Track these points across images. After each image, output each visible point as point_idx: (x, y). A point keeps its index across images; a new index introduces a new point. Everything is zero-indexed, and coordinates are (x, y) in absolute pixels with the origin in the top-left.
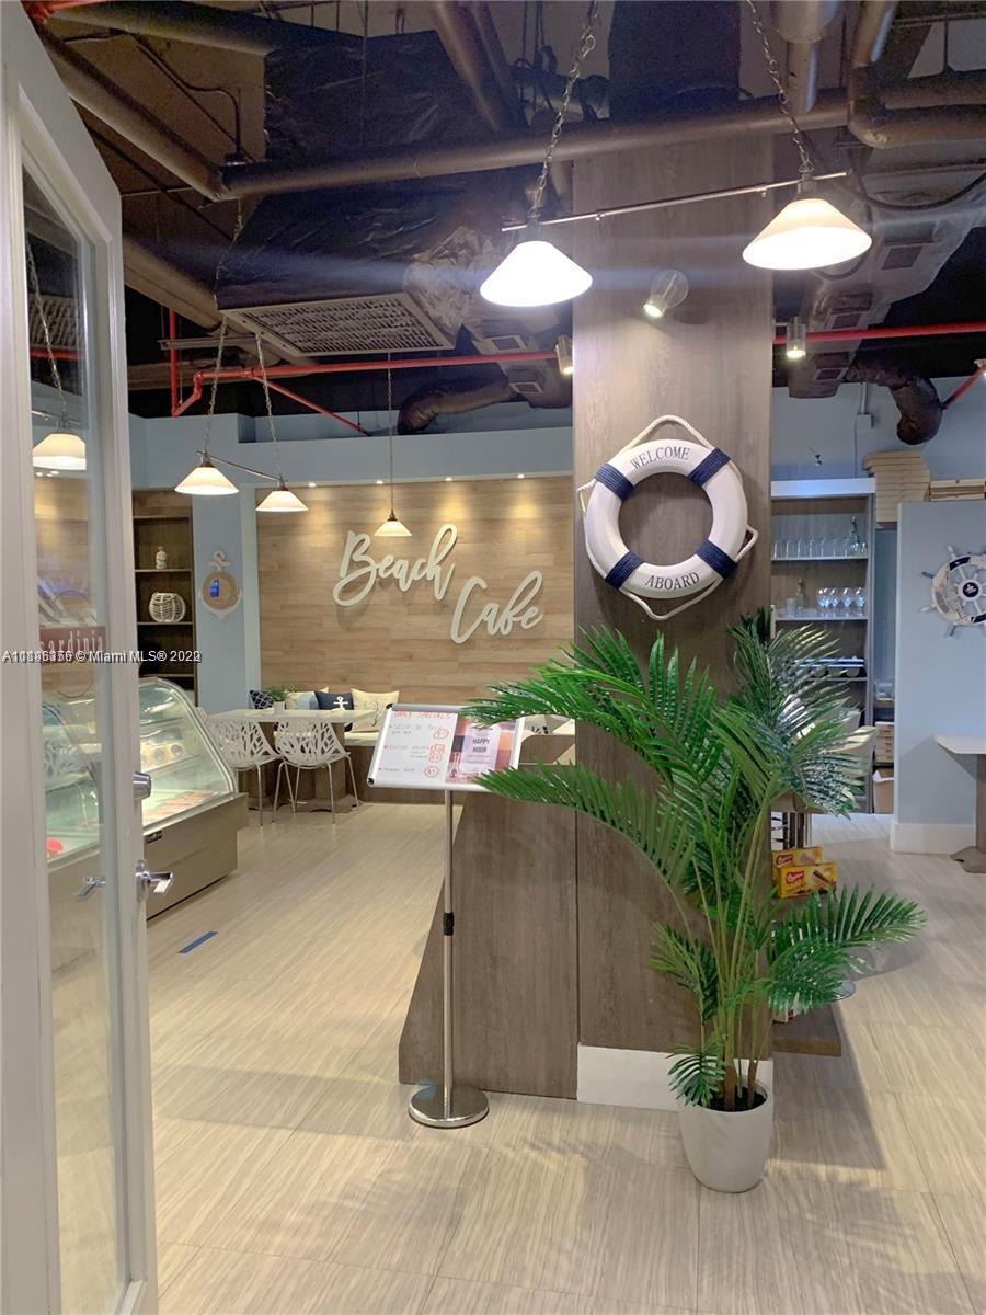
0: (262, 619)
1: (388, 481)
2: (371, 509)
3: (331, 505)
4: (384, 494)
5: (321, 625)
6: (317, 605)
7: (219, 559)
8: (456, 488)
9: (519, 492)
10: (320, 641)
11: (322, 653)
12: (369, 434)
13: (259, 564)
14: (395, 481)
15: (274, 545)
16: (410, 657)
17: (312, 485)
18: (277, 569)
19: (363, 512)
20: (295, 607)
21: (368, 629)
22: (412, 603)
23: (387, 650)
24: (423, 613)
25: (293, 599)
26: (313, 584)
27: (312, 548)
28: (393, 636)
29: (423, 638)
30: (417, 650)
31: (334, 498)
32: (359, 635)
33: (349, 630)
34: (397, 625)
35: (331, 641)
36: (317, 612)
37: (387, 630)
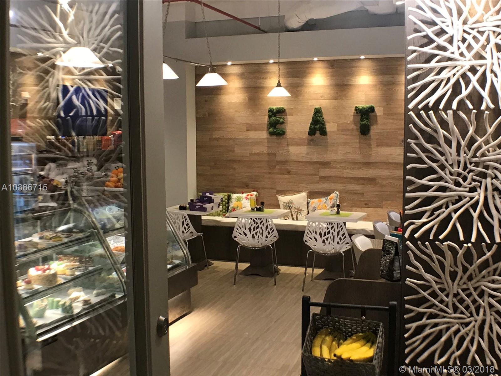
1: (277, 61)
2: (265, 78)
3: (242, 76)
4: (274, 69)
5: (233, 151)
6: (231, 139)
8: (320, 65)
9: (361, 67)
10: (234, 161)
11: (234, 168)
12: (265, 32)
13: (196, 113)
14: (281, 60)
15: (206, 101)
16: (289, 172)
17: (229, 63)
18: (207, 115)
19: (261, 80)
20: (217, 139)
21: (262, 154)
22: (290, 138)
23: (275, 167)
24: (298, 144)
25: (216, 135)
26: (229, 125)
27: (229, 103)
28: (278, 158)
29: (297, 160)
30: (292, 167)
31: (243, 71)
32: (257, 158)
33: (251, 154)
34: (281, 152)
35: (239, 161)
36: (231, 142)
37: (274, 155)
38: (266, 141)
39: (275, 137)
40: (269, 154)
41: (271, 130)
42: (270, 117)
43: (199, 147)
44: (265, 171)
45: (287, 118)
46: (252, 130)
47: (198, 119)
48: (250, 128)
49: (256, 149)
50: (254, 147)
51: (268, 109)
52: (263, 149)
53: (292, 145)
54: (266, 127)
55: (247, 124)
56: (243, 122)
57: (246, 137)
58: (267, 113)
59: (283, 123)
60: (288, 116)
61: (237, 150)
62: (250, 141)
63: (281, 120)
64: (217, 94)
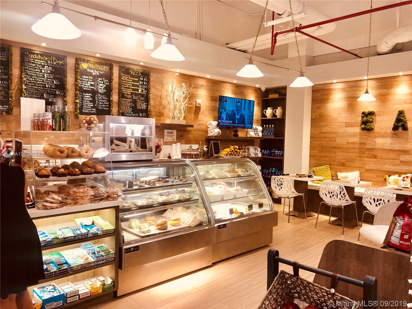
0: (311, 137)
2: (361, 91)
3: (344, 90)
5: (335, 141)
6: (334, 132)
8: (405, 78)
10: (335, 148)
11: (335, 153)
12: (361, 58)
13: (312, 115)
15: (318, 107)
16: (375, 157)
17: (335, 82)
18: (318, 117)
19: (357, 92)
20: (325, 133)
21: (356, 143)
22: (377, 132)
23: (364, 153)
24: (383, 137)
26: (333, 124)
27: (334, 108)
28: (368, 147)
29: (382, 148)
30: (379, 154)
31: (345, 87)
32: (351, 146)
33: (347, 143)
34: (370, 142)
35: (339, 148)
36: (334, 135)
37: (365, 144)
38: (359, 134)
39: (365, 131)
40: (361, 144)
41: (363, 126)
42: (363, 117)
43: (312, 137)
44: (357, 155)
45: (376, 118)
46: (349, 127)
47: (312, 120)
48: (348, 125)
49: (351, 140)
50: (350, 139)
51: (362, 112)
52: (357, 140)
53: (379, 137)
54: (359, 124)
55: (346, 122)
56: (343, 121)
57: (345, 131)
58: (361, 115)
59: (372, 122)
60: (377, 117)
61: (338, 140)
62: (348, 134)
63: (371, 120)
64: (325, 103)
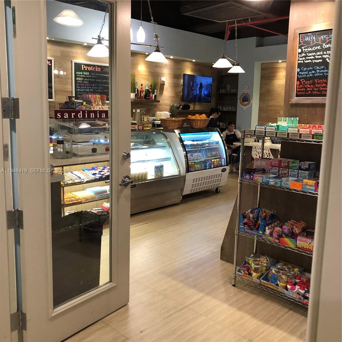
0: (259, 110)
5: (280, 113)
7: (246, 89)
13: (260, 91)
15: (266, 84)
17: (280, 61)
18: (266, 92)
20: (271, 106)
25: (271, 103)
27: (279, 85)
36: (279, 108)
47: (261, 94)
64: (272, 80)
